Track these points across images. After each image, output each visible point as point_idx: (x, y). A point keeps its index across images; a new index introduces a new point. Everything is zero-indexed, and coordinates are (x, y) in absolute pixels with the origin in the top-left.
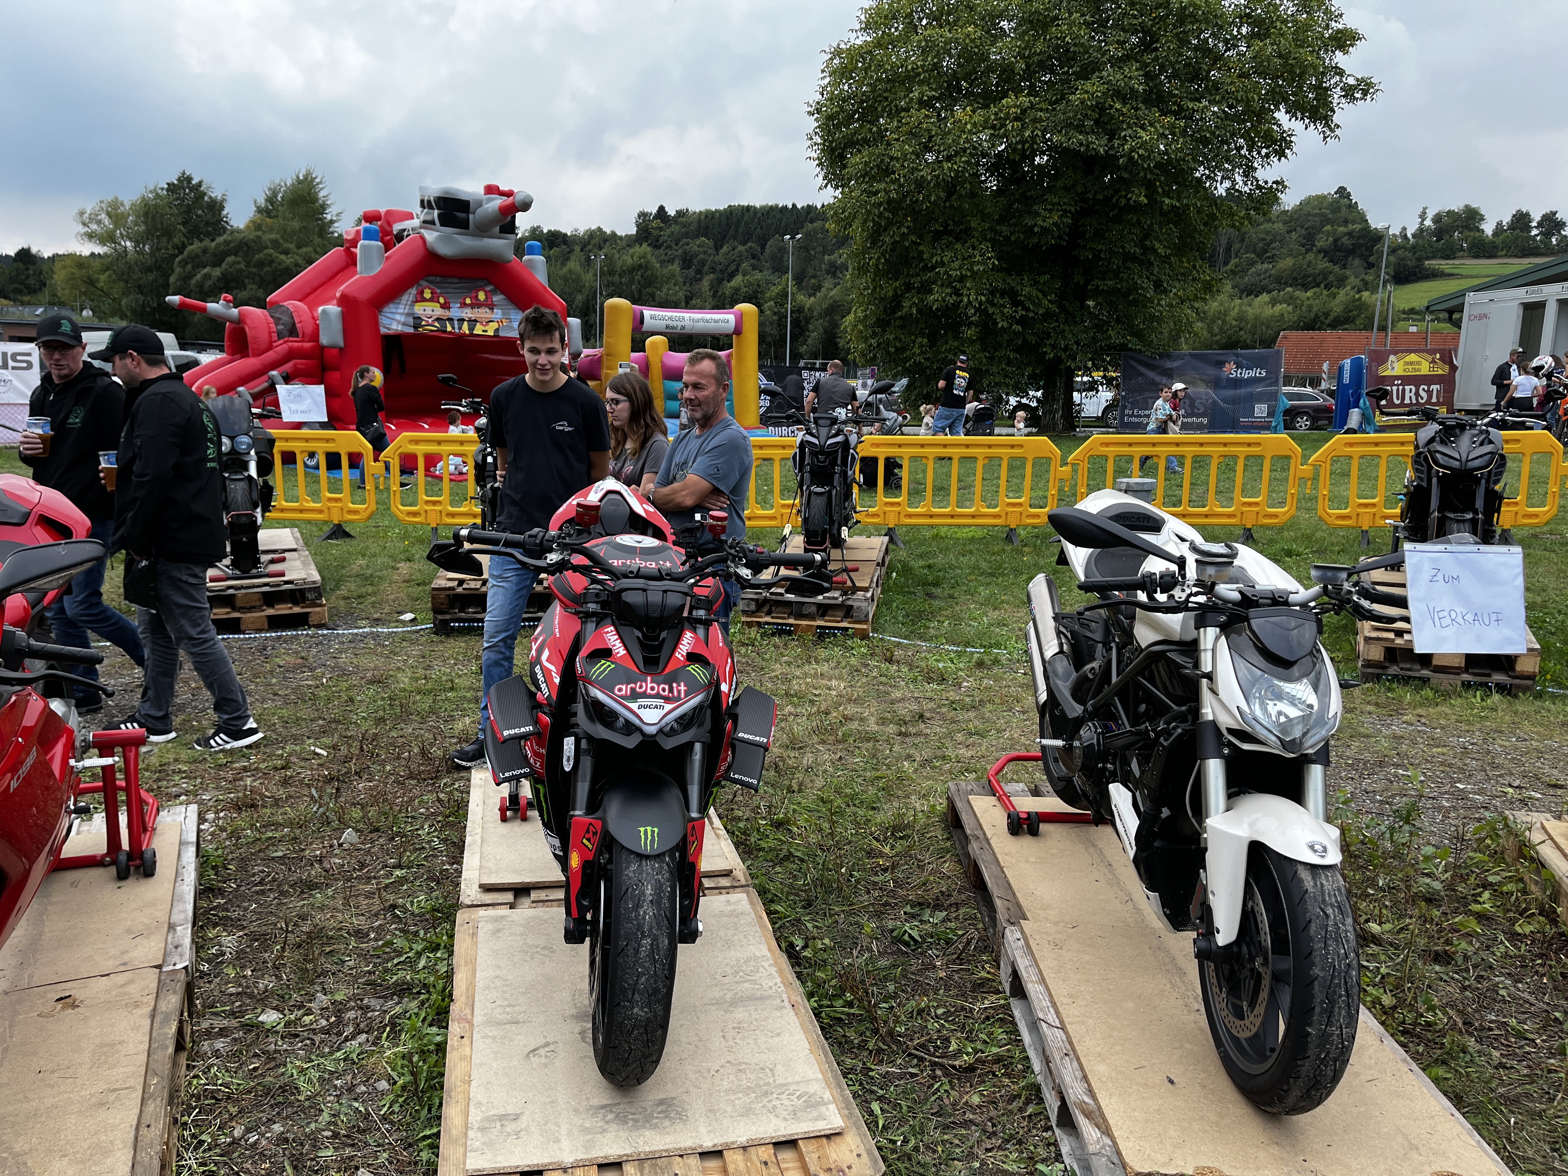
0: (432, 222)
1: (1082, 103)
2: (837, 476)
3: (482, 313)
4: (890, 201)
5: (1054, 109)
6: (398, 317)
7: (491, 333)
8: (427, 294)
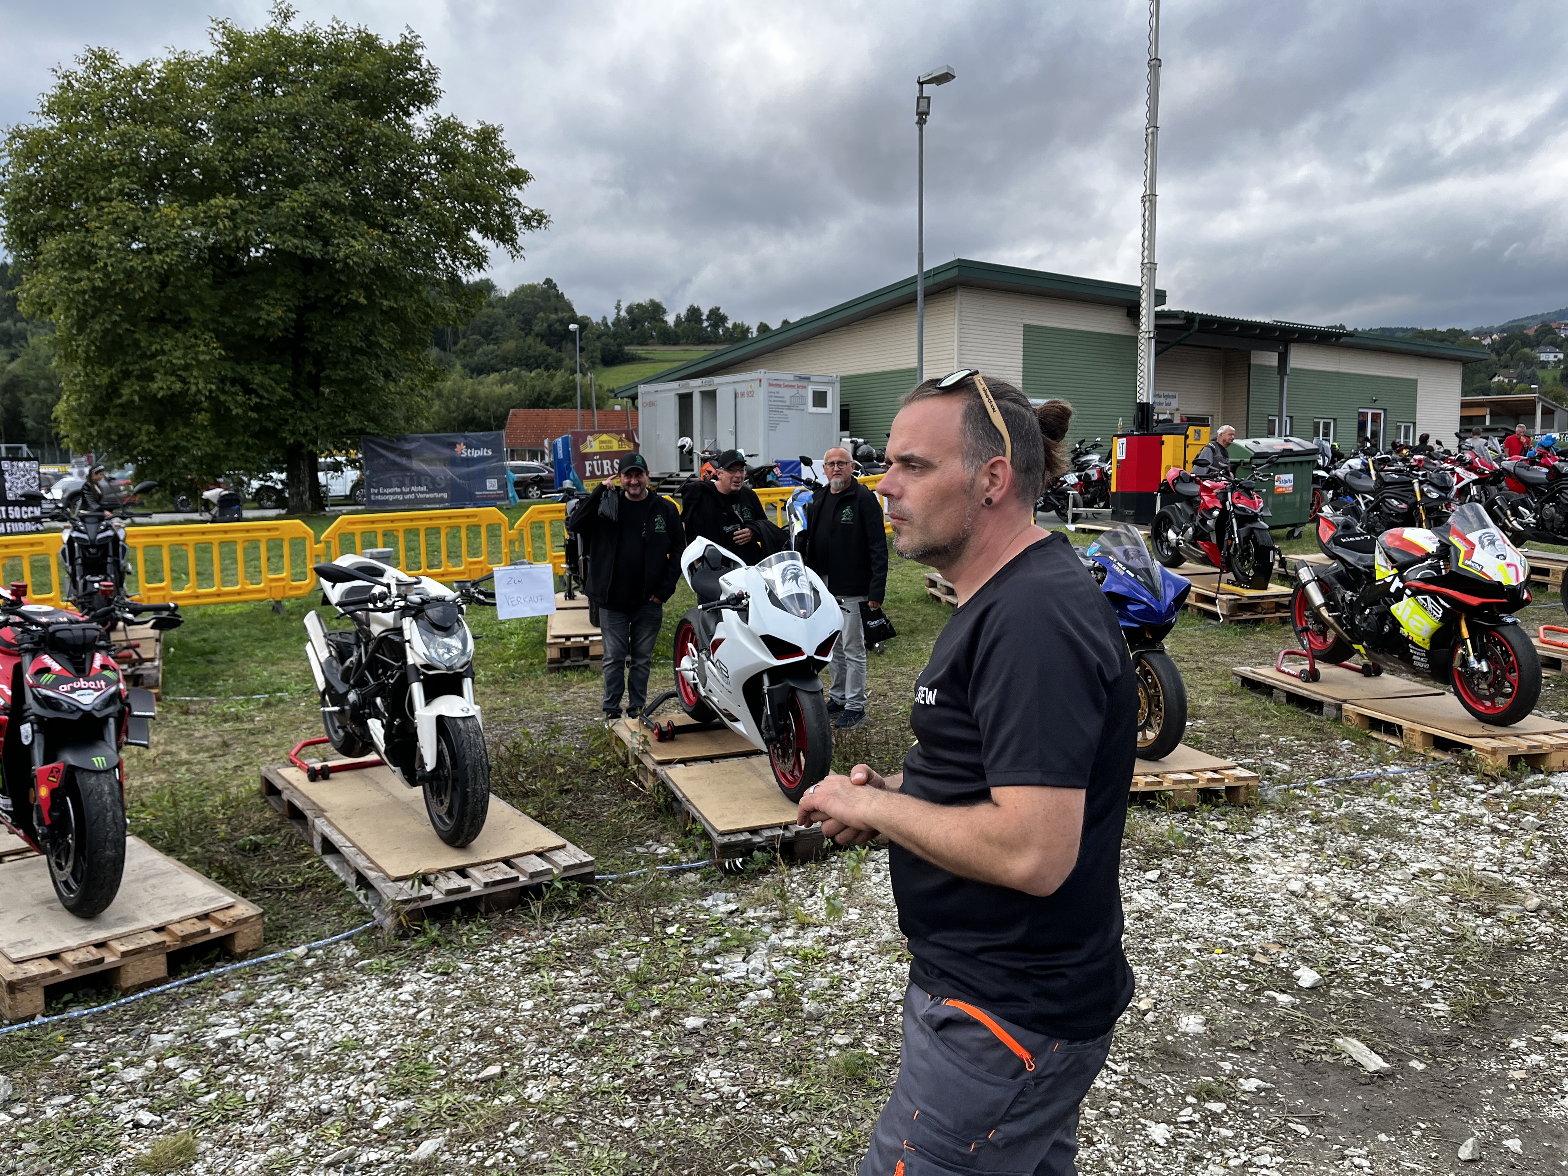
1: (293, 209)
2: (109, 566)
4: (94, 289)
5: (265, 213)
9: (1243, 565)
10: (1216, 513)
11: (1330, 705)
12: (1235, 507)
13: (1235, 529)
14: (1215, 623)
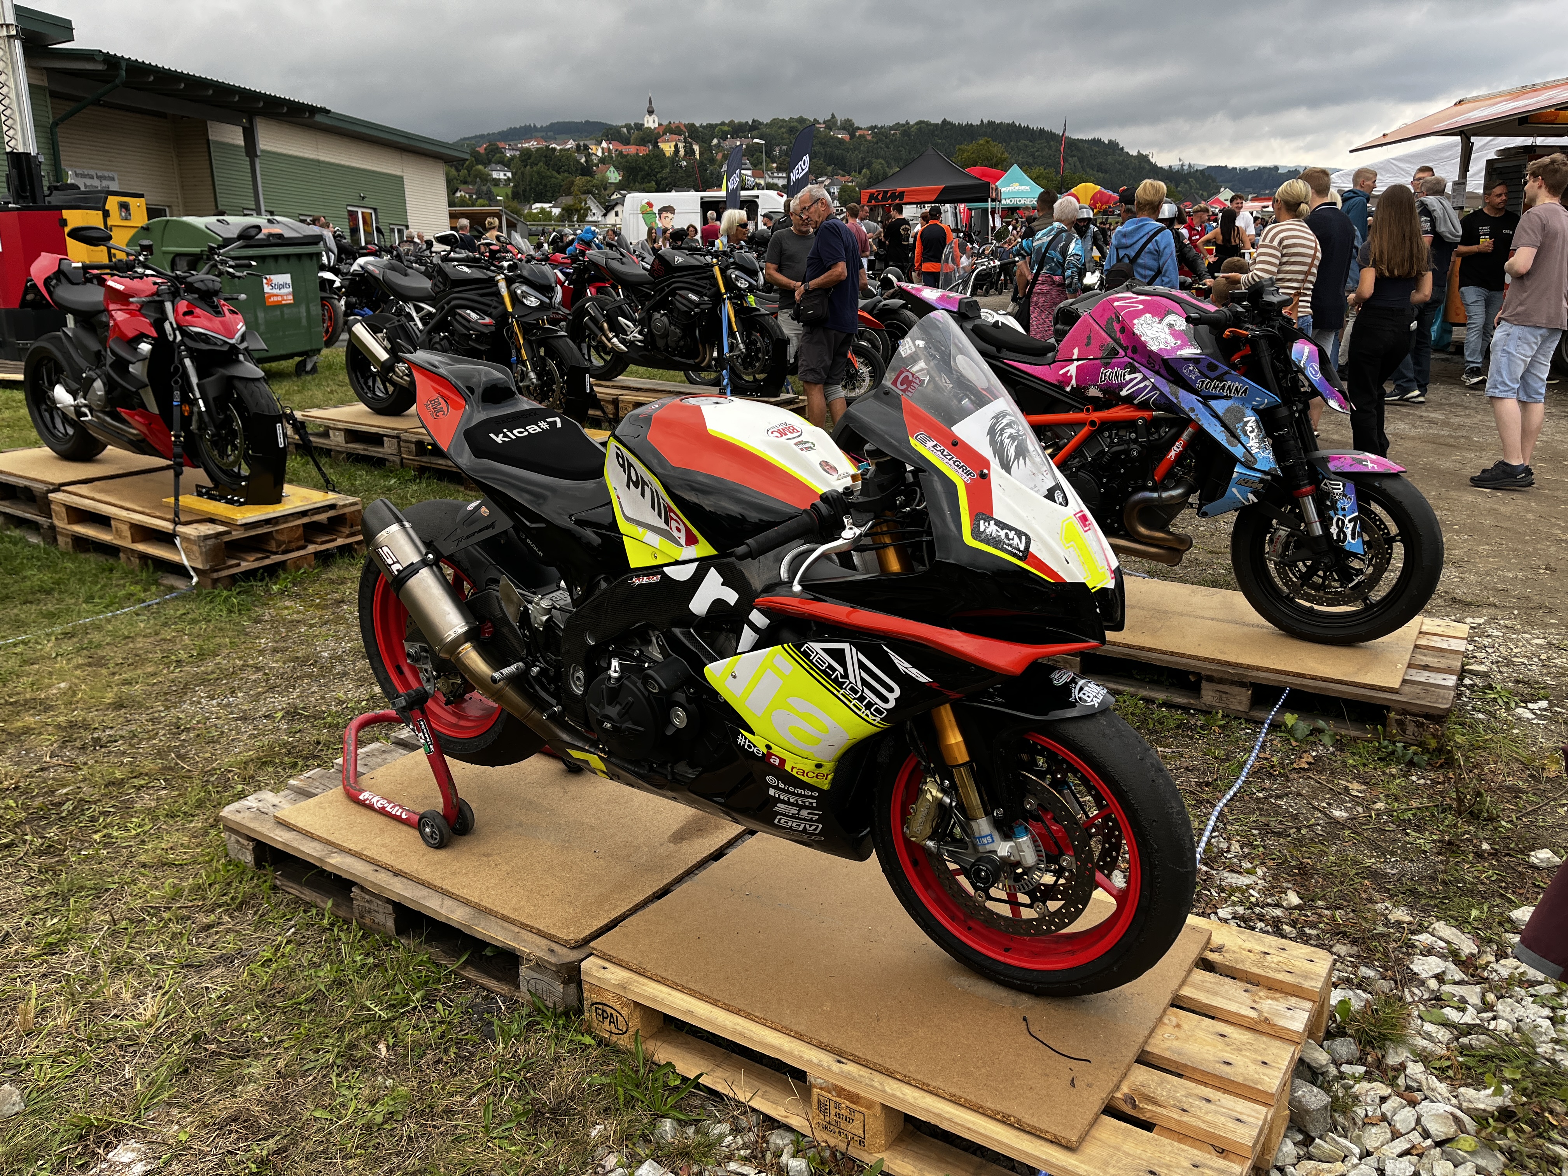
9: (223, 454)
10: (145, 347)
11: (540, 966)
12: (184, 333)
13: (194, 380)
14: (180, 584)
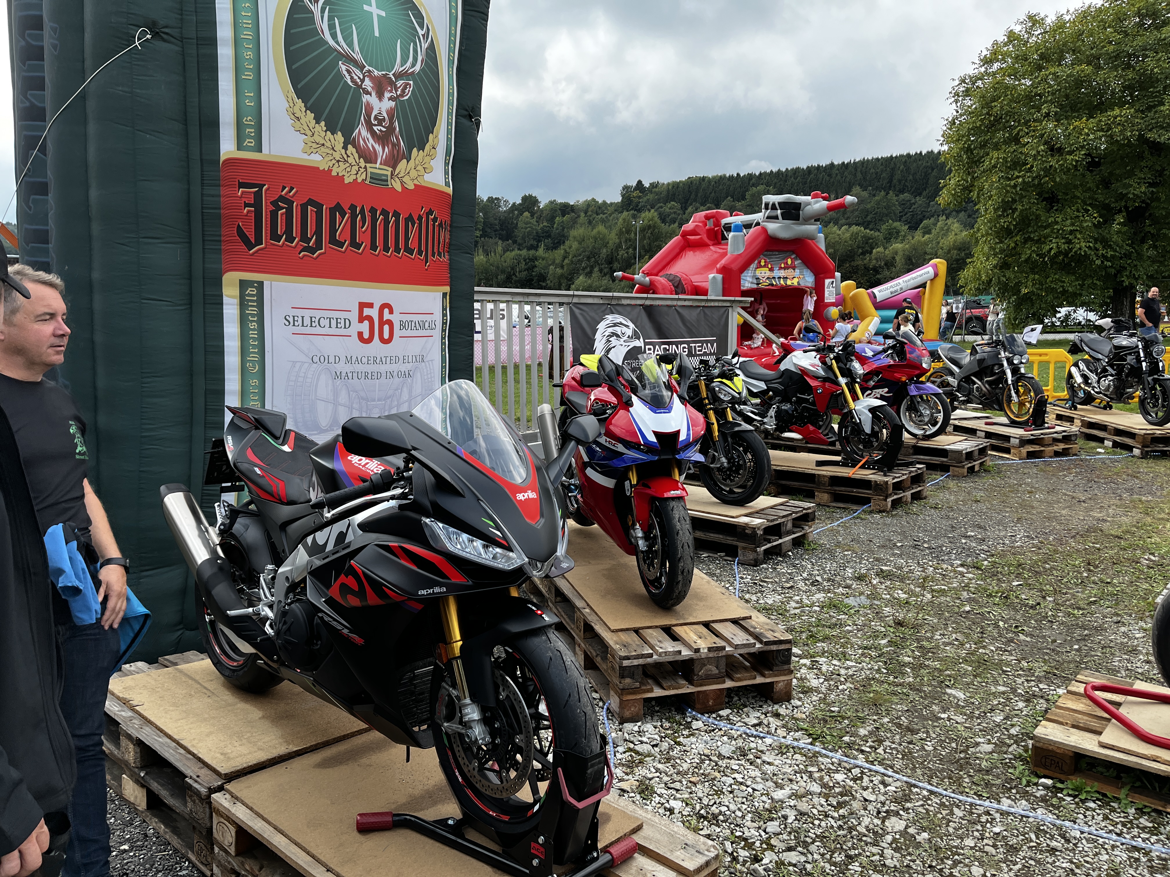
0: (776, 218)
3: (789, 273)
6: (748, 279)
7: (796, 284)
8: (763, 264)
